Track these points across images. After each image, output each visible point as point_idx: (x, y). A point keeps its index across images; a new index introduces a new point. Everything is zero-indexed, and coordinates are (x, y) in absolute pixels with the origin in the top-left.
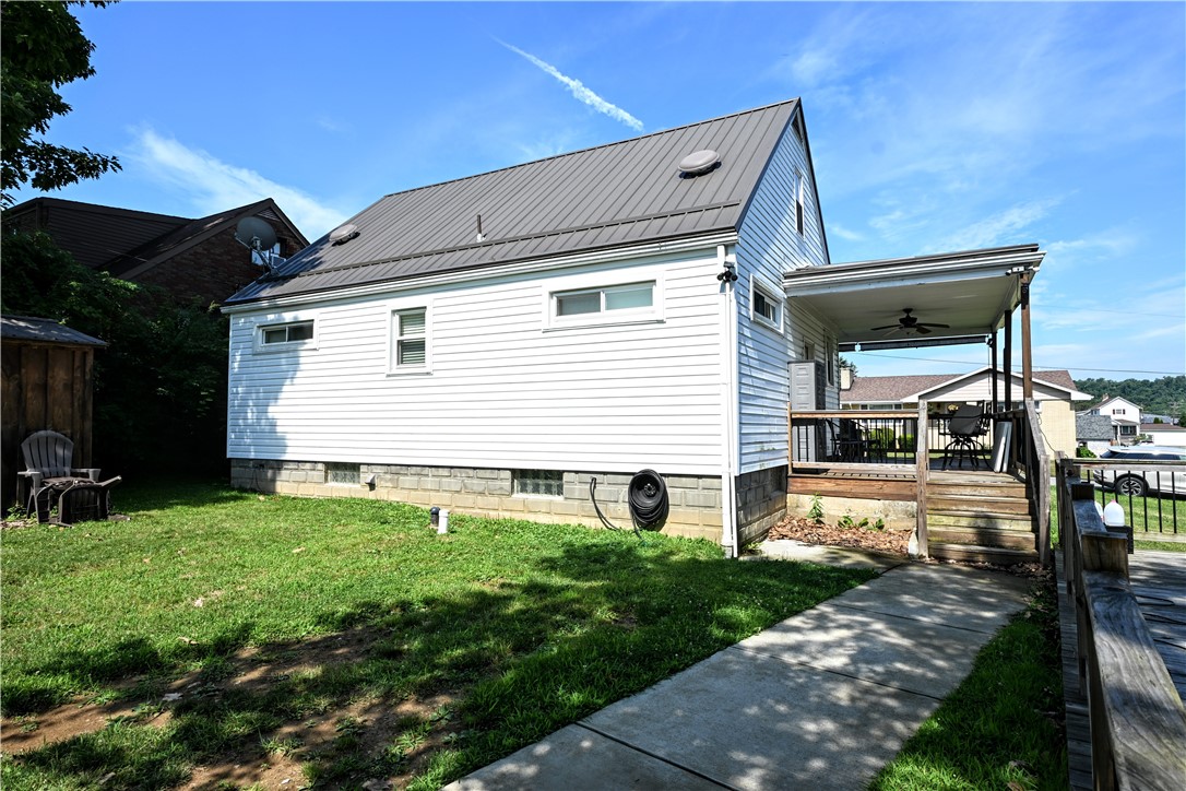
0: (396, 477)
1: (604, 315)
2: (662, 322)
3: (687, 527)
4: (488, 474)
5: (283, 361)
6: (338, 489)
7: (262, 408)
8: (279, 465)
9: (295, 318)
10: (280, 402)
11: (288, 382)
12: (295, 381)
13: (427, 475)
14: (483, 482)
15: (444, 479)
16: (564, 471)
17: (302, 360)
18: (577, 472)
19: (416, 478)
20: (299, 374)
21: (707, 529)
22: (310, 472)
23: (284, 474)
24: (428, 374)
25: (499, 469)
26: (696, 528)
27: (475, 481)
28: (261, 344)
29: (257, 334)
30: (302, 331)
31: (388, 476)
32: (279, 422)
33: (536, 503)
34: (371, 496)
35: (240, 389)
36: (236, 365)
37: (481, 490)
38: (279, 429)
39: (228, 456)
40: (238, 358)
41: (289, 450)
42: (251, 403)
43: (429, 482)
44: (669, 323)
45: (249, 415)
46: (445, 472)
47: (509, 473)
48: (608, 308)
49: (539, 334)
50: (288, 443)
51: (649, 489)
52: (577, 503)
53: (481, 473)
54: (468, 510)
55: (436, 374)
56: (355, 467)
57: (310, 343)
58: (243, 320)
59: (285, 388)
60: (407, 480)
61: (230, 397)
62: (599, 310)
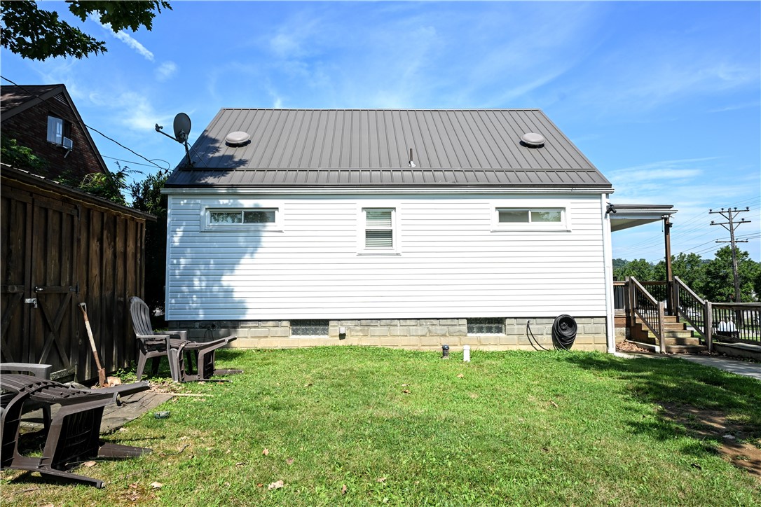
0: (366, 328)
1: (531, 225)
2: (570, 231)
3: (585, 345)
4: (449, 322)
5: (241, 239)
6: (306, 341)
7: (214, 277)
8: (235, 324)
9: (255, 205)
10: (236, 272)
11: (247, 256)
12: (256, 255)
13: (396, 325)
14: (446, 327)
15: (411, 328)
16: (506, 318)
17: (263, 239)
18: (515, 318)
19: (386, 328)
20: (260, 250)
21: (597, 345)
22: (272, 329)
23: (241, 332)
24: (397, 254)
25: (458, 319)
26: (591, 346)
27: (438, 328)
28: (208, 223)
29: (205, 214)
30: (260, 216)
31: (359, 328)
32: (236, 289)
33: (487, 339)
34: (342, 343)
35: (183, 261)
36: (176, 239)
37: (443, 333)
38: (235, 295)
39: (166, 320)
40: (180, 234)
41: (249, 311)
42: (198, 273)
43: (398, 330)
44: (573, 232)
45: (196, 283)
46: (413, 322)
47: (466, 320)
48: (532, 221)
49: (489, 233)
50: (248, 305)
51: (564, 325)
52: (516, 337)
53: (443, 322)
54: (432, 347)
55: (403, 255)
56: (325, 322)
57: (270, 226)
58: (185, 201)
59: (242, 261)
60: (378, 330)
61: (168, 267)
62: (527, 221)
